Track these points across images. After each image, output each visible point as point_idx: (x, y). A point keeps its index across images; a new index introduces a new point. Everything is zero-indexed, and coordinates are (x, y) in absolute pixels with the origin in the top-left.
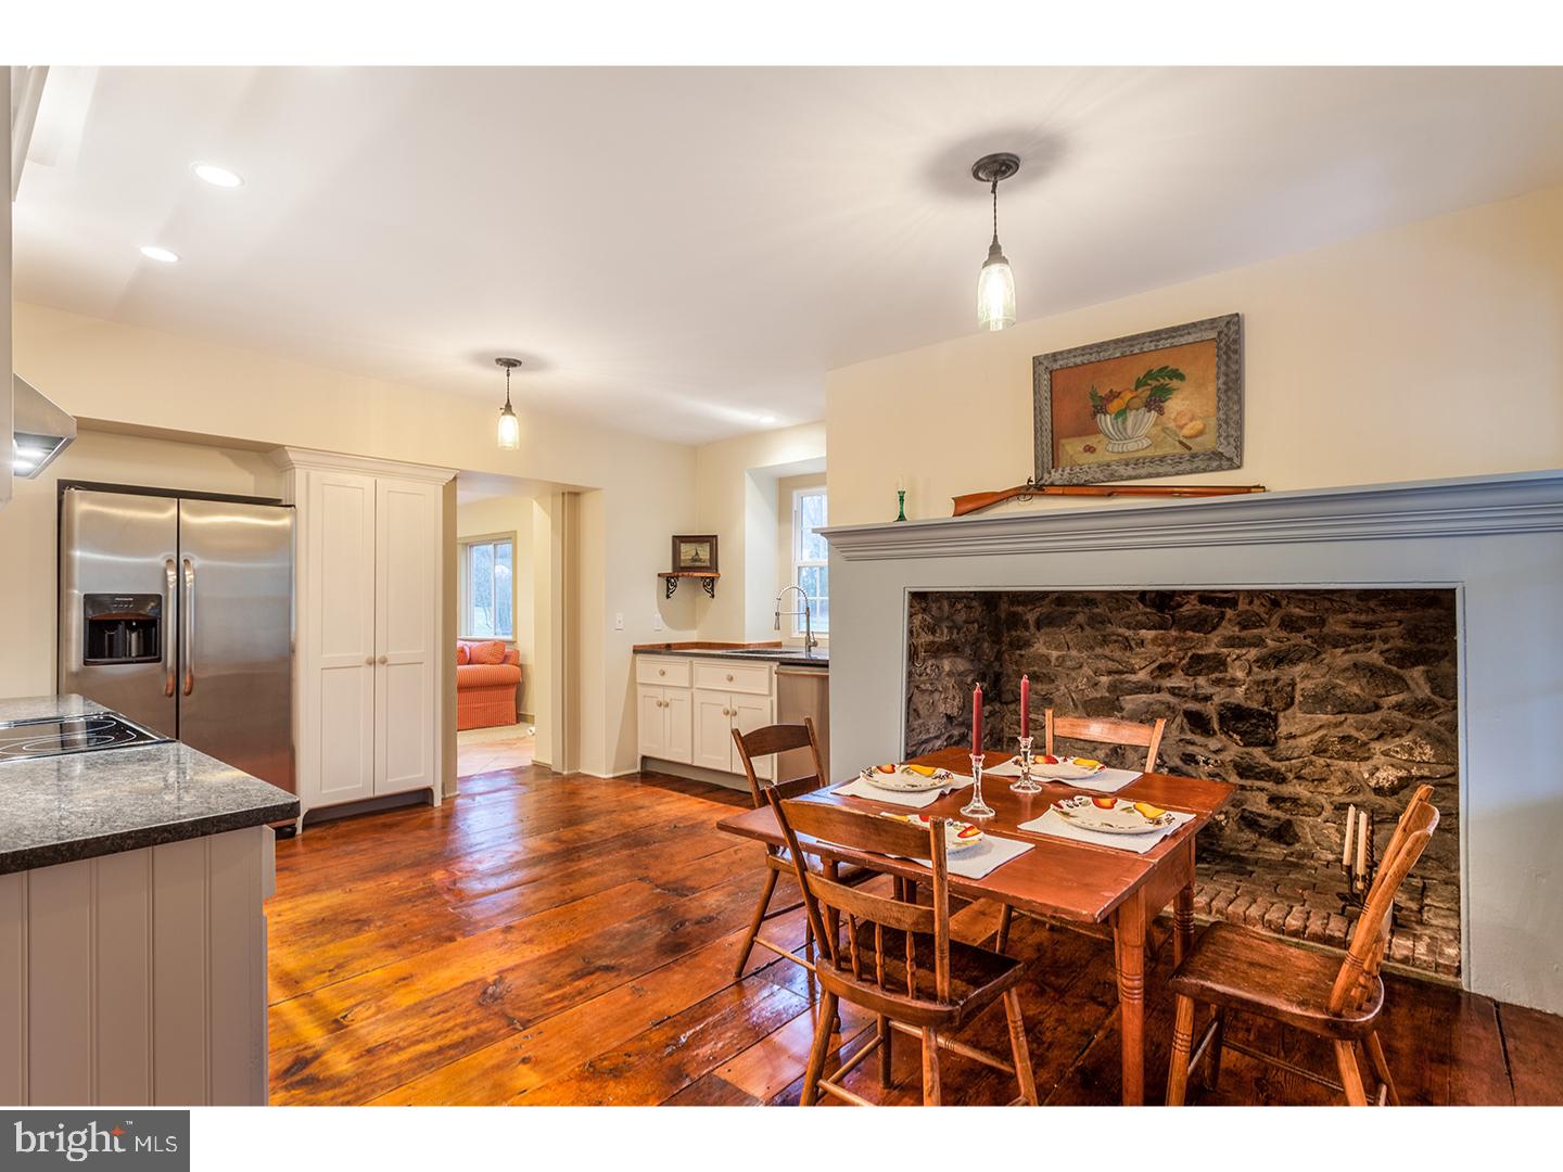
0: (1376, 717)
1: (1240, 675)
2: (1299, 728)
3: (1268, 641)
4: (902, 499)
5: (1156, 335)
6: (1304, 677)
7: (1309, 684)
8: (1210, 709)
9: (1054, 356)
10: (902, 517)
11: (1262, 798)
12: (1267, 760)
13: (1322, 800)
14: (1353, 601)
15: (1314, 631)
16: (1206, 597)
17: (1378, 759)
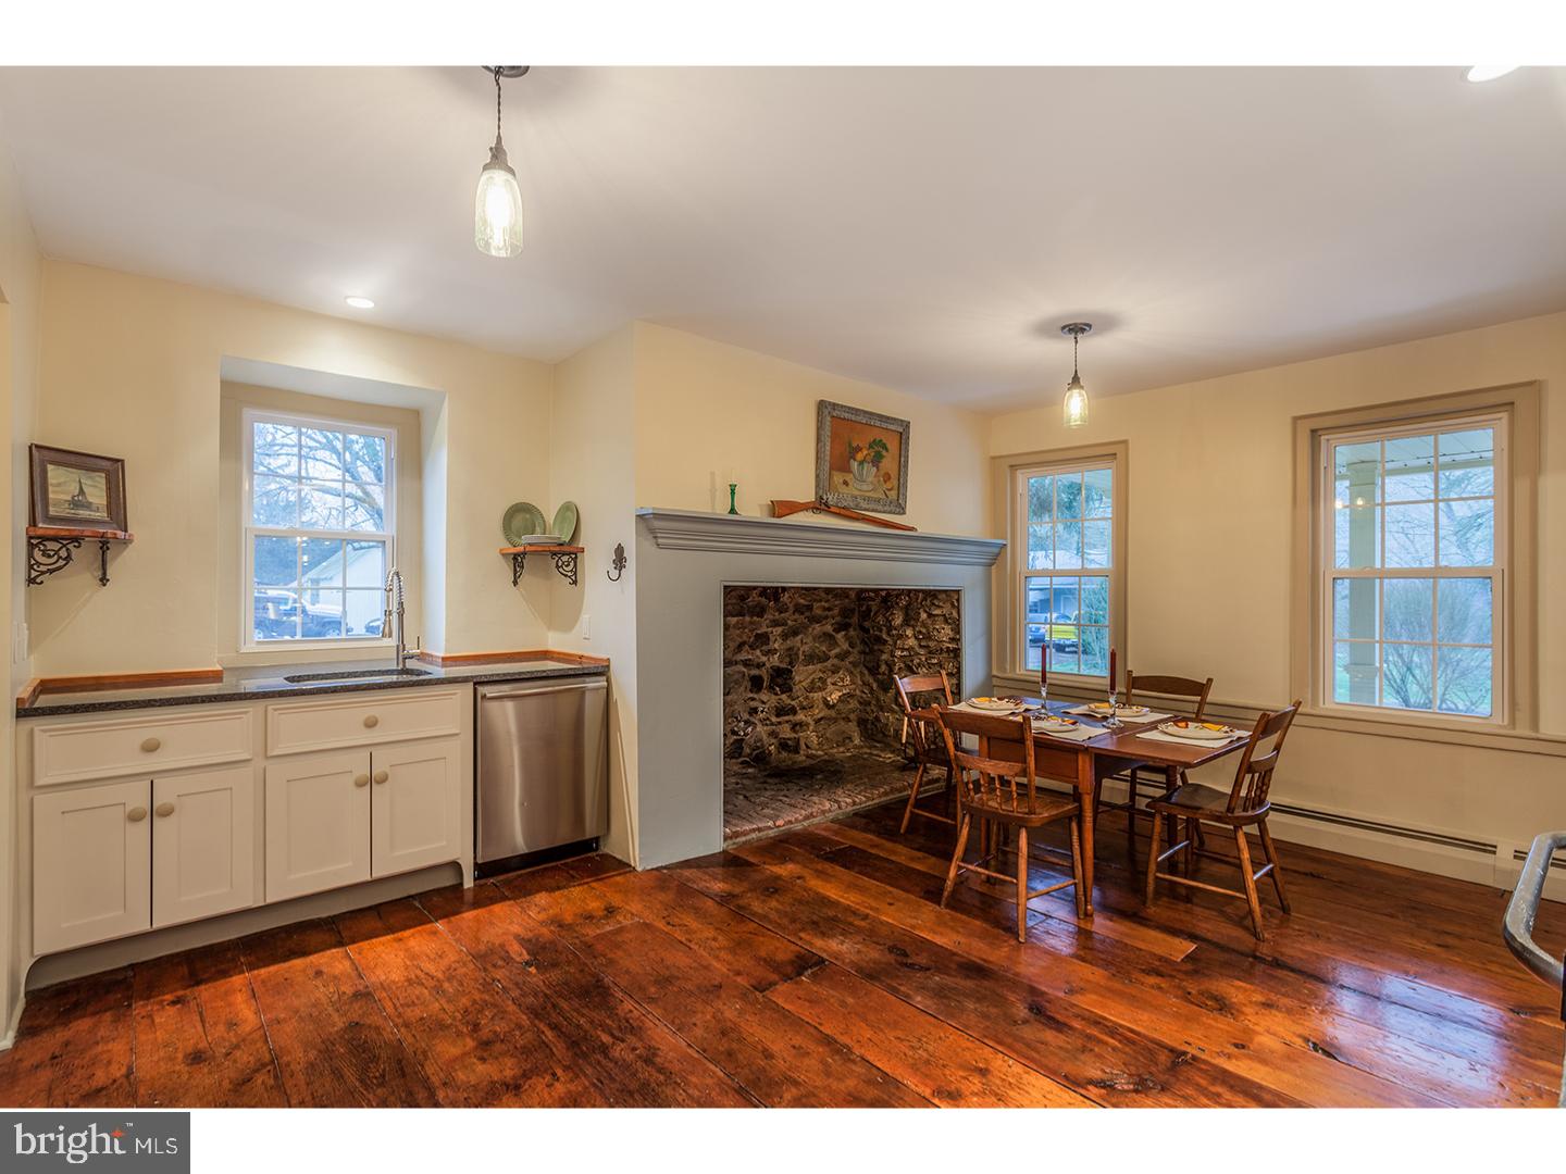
0: (828, 664)
1: (776, 646)
2: (802, 675)
3: (789, 622)
4: (733, 492)
5: (881, 417)
6: (805, 644)
7: (806, 648)
8: (763, 672)
9: (834, 406)
10: (733, 511)
11: (787, 727)
12: (789, 701)
13: (809, 720)
14: (823, 595)
15: (807, 614)
16: (764, 591)
17: (831, 687)
